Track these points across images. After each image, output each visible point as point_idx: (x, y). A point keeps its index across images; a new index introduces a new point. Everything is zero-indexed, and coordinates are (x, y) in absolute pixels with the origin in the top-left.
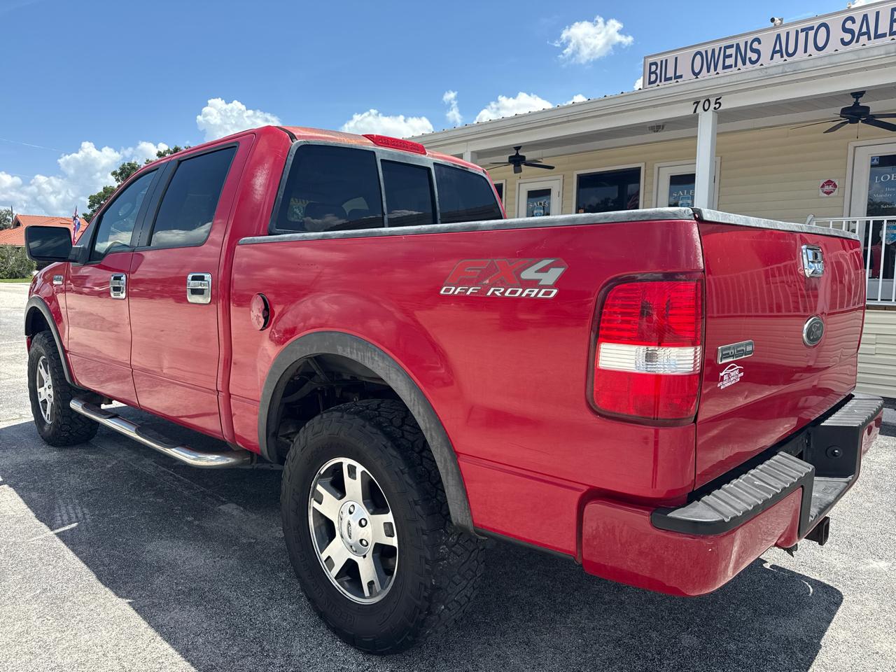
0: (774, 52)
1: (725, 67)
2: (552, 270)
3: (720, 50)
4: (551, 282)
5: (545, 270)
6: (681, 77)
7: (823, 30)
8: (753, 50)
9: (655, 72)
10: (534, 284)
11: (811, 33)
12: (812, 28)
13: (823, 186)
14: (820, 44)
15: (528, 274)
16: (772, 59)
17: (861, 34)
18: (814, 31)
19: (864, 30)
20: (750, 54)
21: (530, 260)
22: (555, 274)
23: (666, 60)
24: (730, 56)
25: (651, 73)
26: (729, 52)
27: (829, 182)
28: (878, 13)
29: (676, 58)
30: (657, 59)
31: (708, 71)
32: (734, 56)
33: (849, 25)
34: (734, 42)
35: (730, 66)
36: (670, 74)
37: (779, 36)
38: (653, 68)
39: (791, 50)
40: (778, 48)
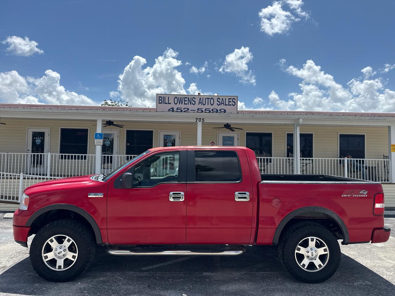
0: (199, 103)
1: (185, 104)
2: (366, 192)
3: (183, 98)
4: (366, 194)
5: (364, 192)
6: (170, 104)
7: (212, 100)
8: (193, 101)
9: (161, 100)
10: (362, 194)
11: (209, 100)
12: (209, 98)
13: (211, 143)
14: (212, 104)
15: (361, 193)
16: (199, 104)
17: (222, 103)
18: (210, 100)
19: (222, 102)
20: (192, 102)
21: (361, 190)
22: (366, 193)
23: (165, 97)
24: (186, 101)
25: (159, 100)
26: (186, 99)
27: (213, 142)
28: (225, 99)
29: (168, 97)
30: (162, 96)
31: (180, 104)
32: (187, 101)
33: (219, 100)
34: (187, 97)
35: (186, 104)
36: (167, 102)
37: (200, 98)
38: (160, 99)
39: (204, 103)
40: (200, 102)
